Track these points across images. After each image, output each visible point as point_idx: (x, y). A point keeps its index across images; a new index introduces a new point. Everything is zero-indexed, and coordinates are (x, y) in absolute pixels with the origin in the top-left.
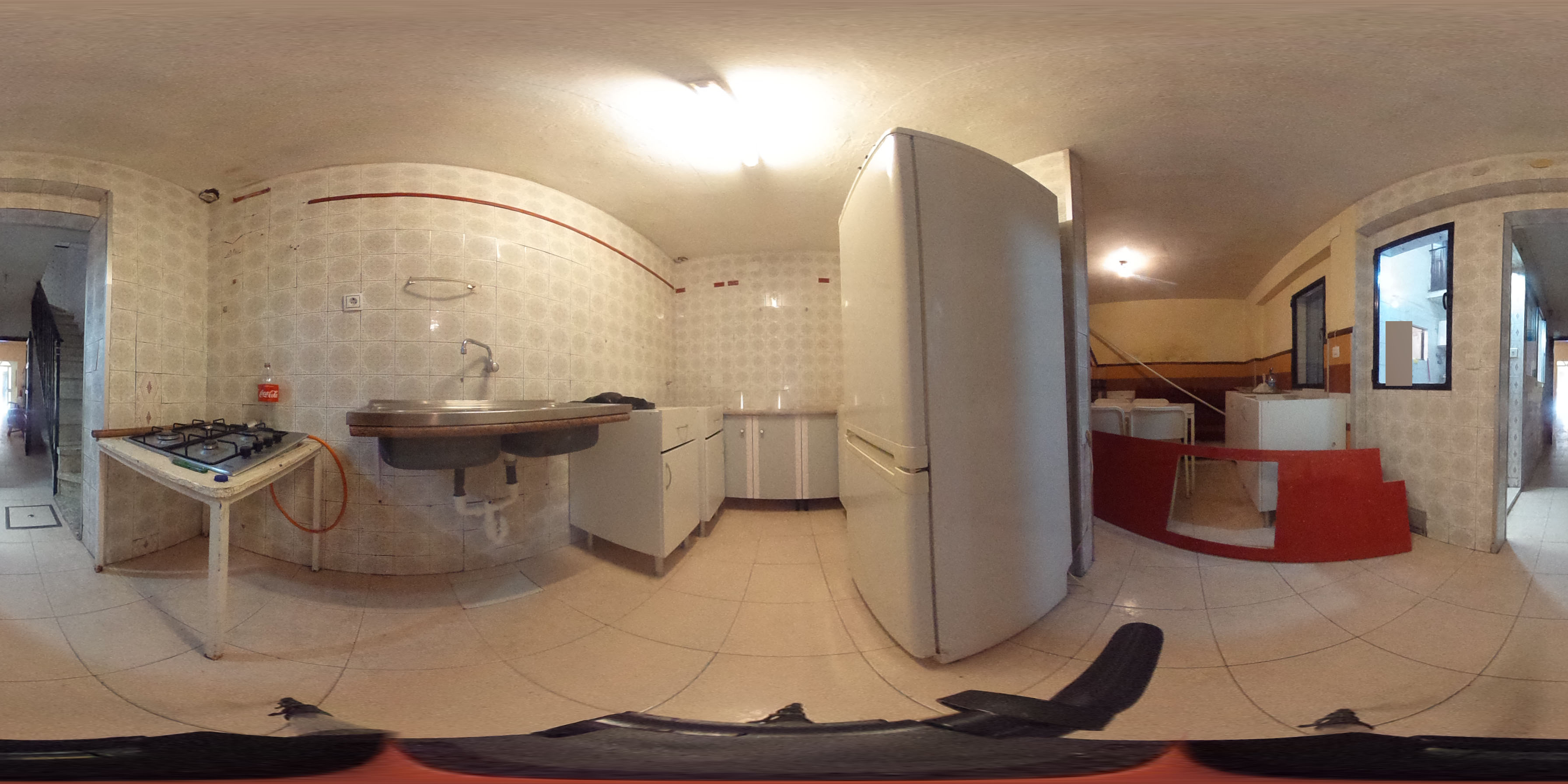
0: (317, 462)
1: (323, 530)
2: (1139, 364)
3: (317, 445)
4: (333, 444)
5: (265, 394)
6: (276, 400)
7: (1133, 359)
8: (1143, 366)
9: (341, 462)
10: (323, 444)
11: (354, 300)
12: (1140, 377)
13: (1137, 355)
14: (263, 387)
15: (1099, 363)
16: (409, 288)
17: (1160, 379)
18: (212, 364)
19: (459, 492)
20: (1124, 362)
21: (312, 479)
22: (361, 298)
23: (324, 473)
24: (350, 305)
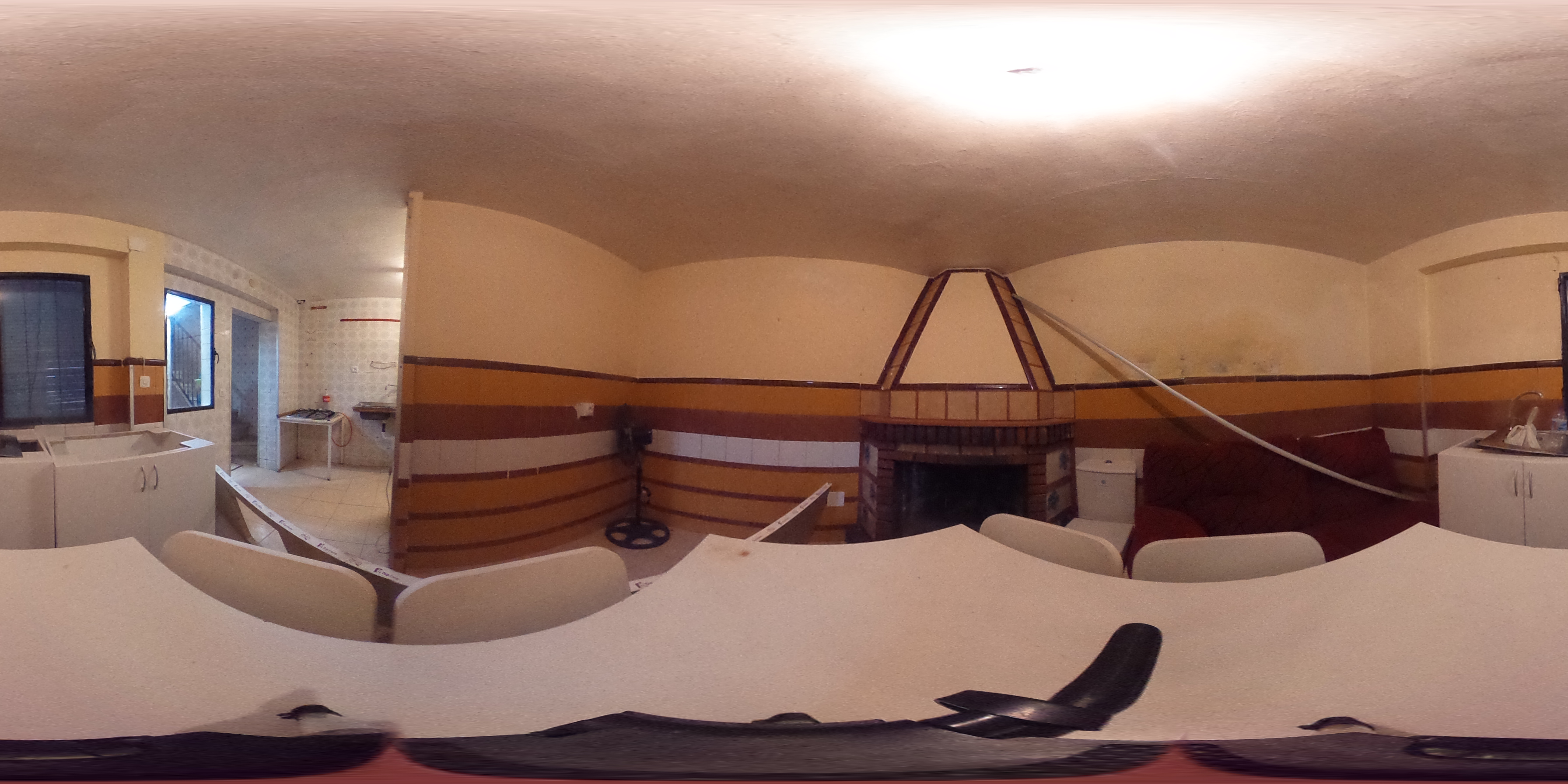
0: (343, 422)
1: (345, 446)
2: (1151, 384)
3: (343, 416)
4: (348, 416)
5: (325, 399)
6: (329, 401)
7: (1135, 371)
8: (1162, 389)
9: (350, 421)
10: (345, 416)
11: (355, 369)
12: (1154, 415)
13: (1143, 360)
14: (324, 397)
15: (1058, 382)
16: (372, 365)
17: (1207, 419)
18: (301, 386)
19: (384, 431)
20: (1115, 380)
21: (341, 428)
22: (357, 367)
23: (345, 425)
24: (353, 370)
